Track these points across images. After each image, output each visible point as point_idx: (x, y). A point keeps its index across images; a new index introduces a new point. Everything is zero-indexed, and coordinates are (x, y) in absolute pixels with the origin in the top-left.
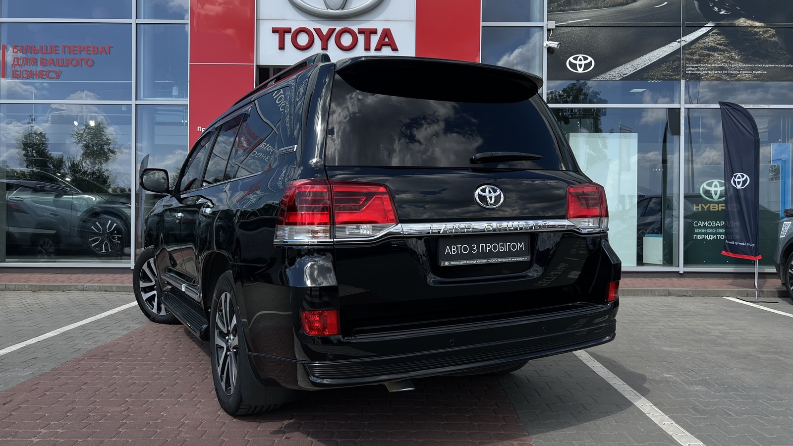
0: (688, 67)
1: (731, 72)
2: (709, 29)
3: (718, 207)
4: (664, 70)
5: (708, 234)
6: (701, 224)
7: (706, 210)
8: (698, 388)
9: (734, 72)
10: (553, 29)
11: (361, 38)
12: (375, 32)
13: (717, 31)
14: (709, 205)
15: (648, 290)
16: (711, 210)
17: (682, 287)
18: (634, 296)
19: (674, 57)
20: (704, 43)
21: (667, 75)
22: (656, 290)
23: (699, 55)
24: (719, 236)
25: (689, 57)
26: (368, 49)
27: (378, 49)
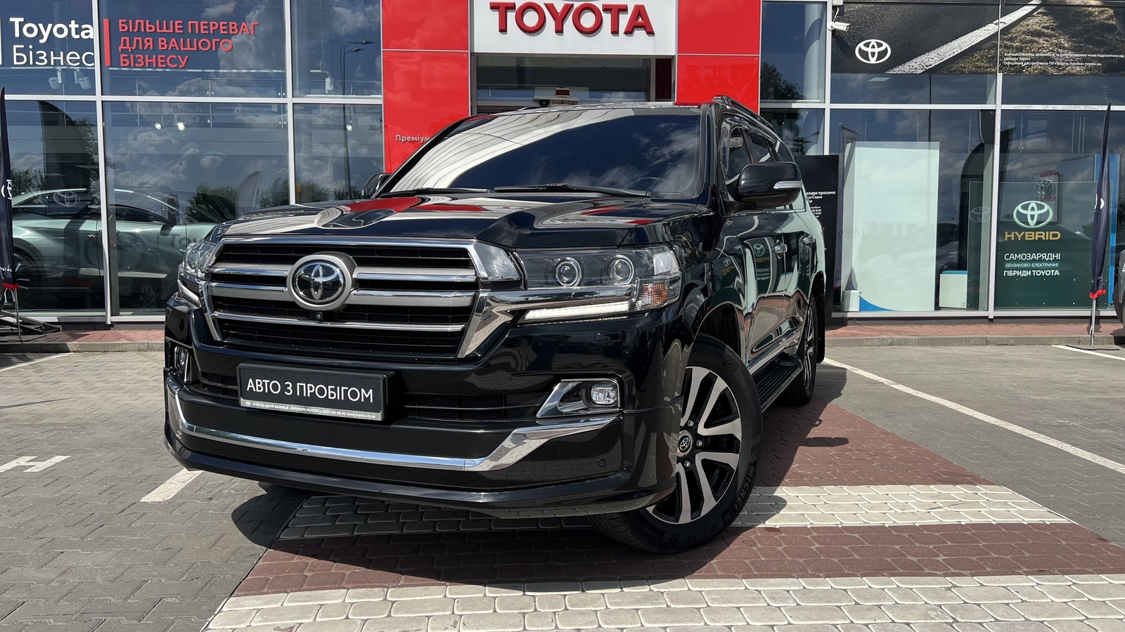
0: (1007, 56)
1: (1059, 64)
2: (1034, 7)
3: (1035, 236)
4: (977, 61)
5: (1022, 269)
6: (1013, 257)
7: (1019, 239)
9: (1062, 64)
10: (839, 6)
11: (607, 18)
12: (623, 9)
13: (1043, 11)
14: (1023, 233)
15: (962, 338)
16: (1026, 239)
17: (1000, 334)
18: (945, 345)
19: (989, 44)
20: (1028, 25)
21: (980, 67)
22: (972, 338)
23: (1021, 41)
24: (1034, 271)
25: (1008, 43)
26: (615, 32)
27: (629, 32)
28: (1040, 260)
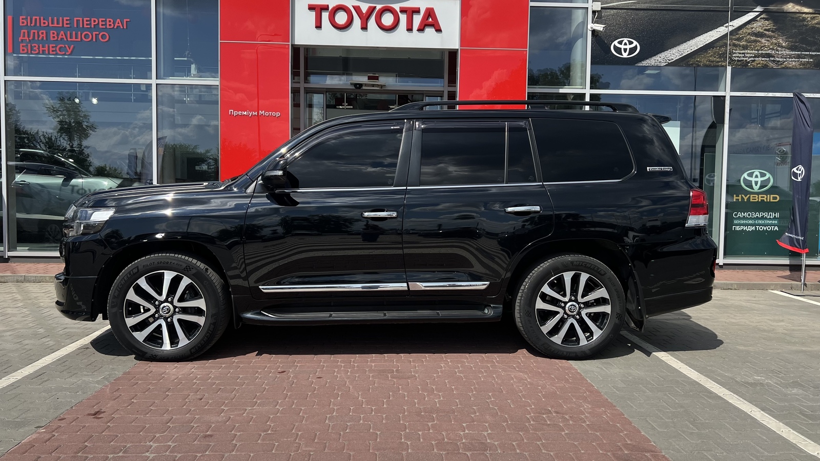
0: (734, 53)
1: (778, 59)
2: (757, 14)
3: (758, 198)
4: (711, 56)
5: (747, 225)
6: (740, 215)
7: (746, 200)
8: (795, 391)
9: (781, 60)
10: (598, 11)
11: (403, 18)
12: (417, 11)
13: (765, 16)
14: (749, 195)
16: (751, 200)
17: (726, 280)
19: (721, 43)
20: (752, 28)
21: (713, 62)
23: (746, 40)
24: (757, 227)
25: (736, 42)
26: (410, 29)
27: (421, 30)
28: (763, 218)
